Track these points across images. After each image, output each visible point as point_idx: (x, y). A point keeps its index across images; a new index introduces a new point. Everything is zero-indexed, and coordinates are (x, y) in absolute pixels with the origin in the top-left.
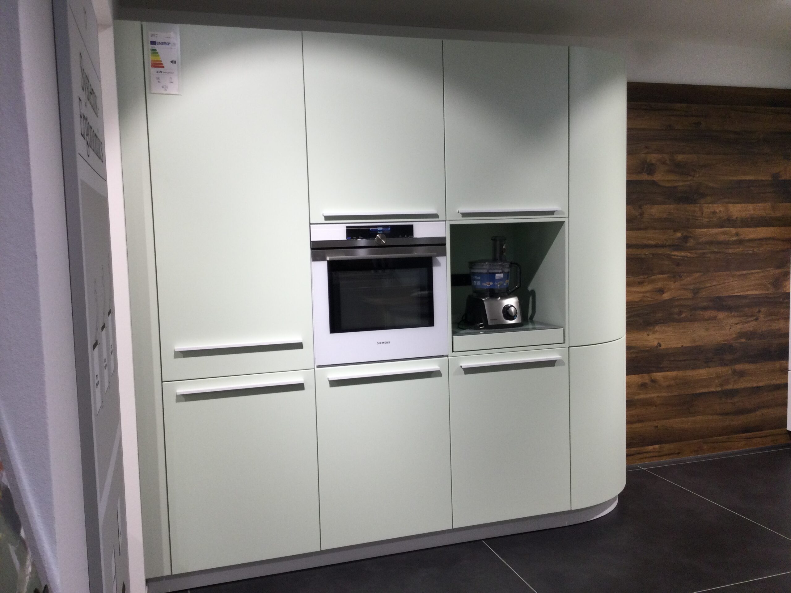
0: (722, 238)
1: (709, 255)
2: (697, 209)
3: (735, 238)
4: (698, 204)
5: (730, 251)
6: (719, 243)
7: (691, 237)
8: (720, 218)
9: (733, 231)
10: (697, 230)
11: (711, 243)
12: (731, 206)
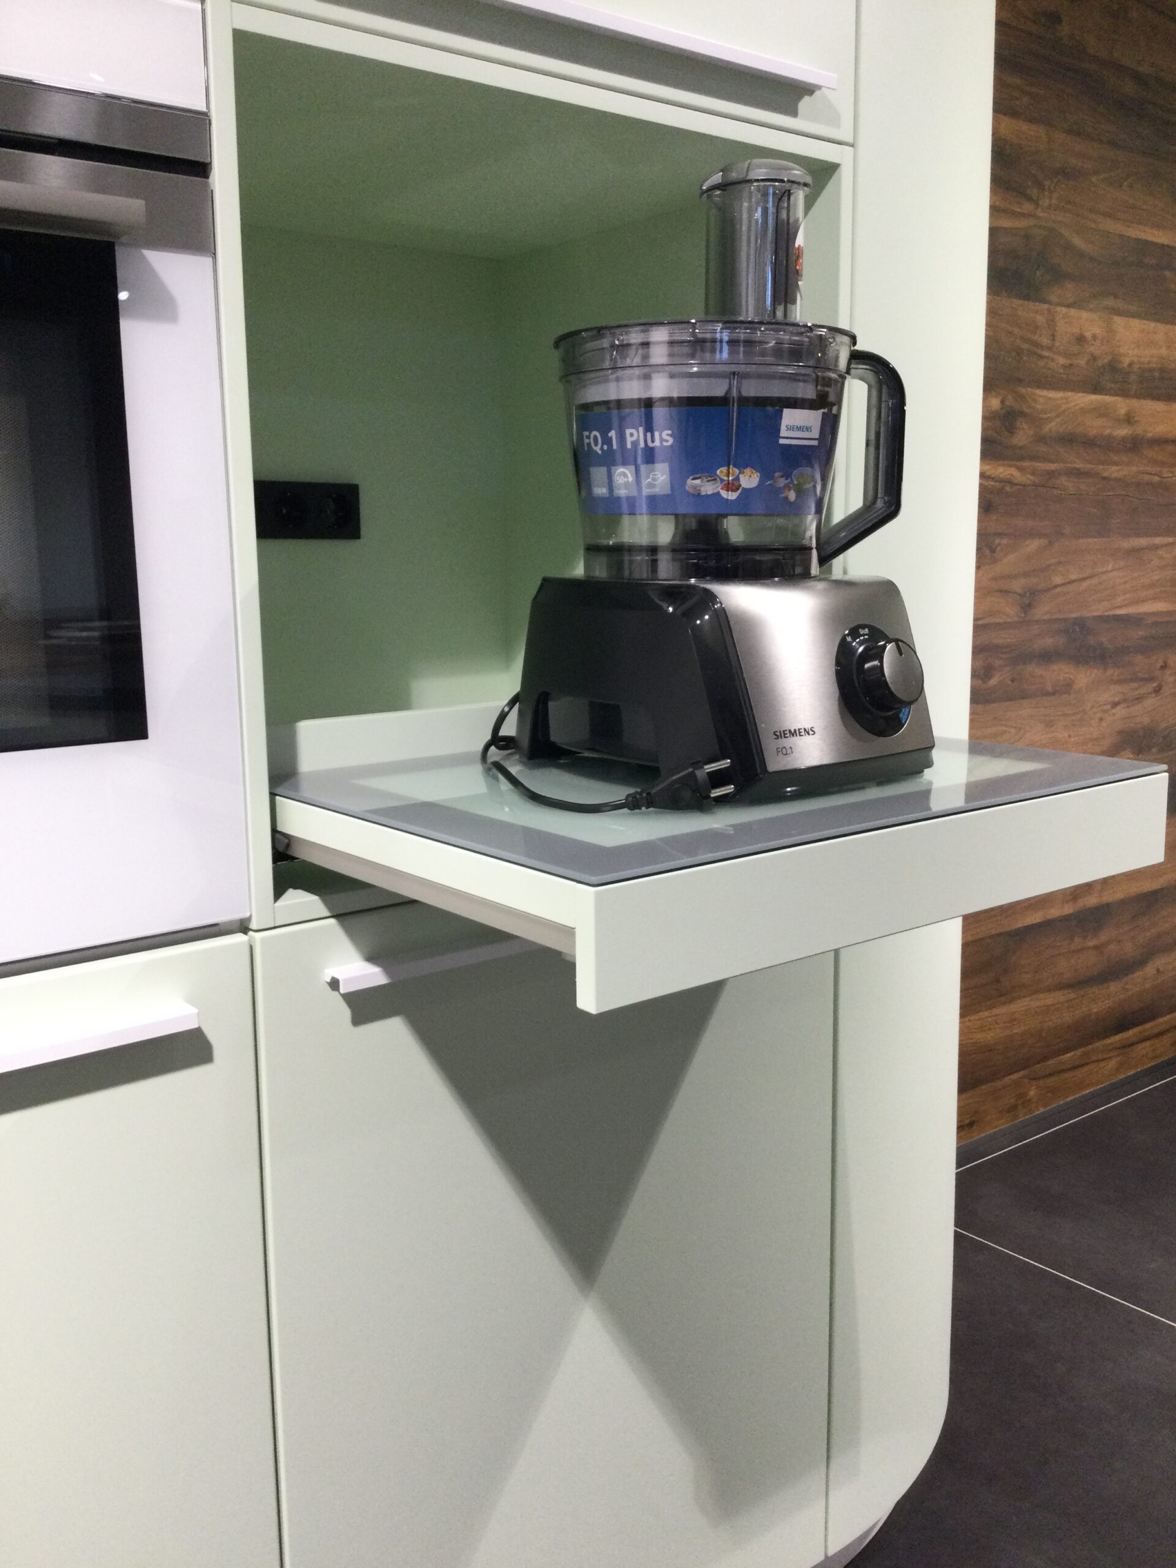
0: (1095, 426)
1: (1063, 481)
2: (1040, 319)
3: (1123, 432)
4: (1044, 301)
5: (1113, 471)
6: (1089, 442)
7: (1022, 414)
8: (1094, 358)
9: (1122, 405)
10: (1038, 392)
11: (1069, 440)
12: (1119, 322)
